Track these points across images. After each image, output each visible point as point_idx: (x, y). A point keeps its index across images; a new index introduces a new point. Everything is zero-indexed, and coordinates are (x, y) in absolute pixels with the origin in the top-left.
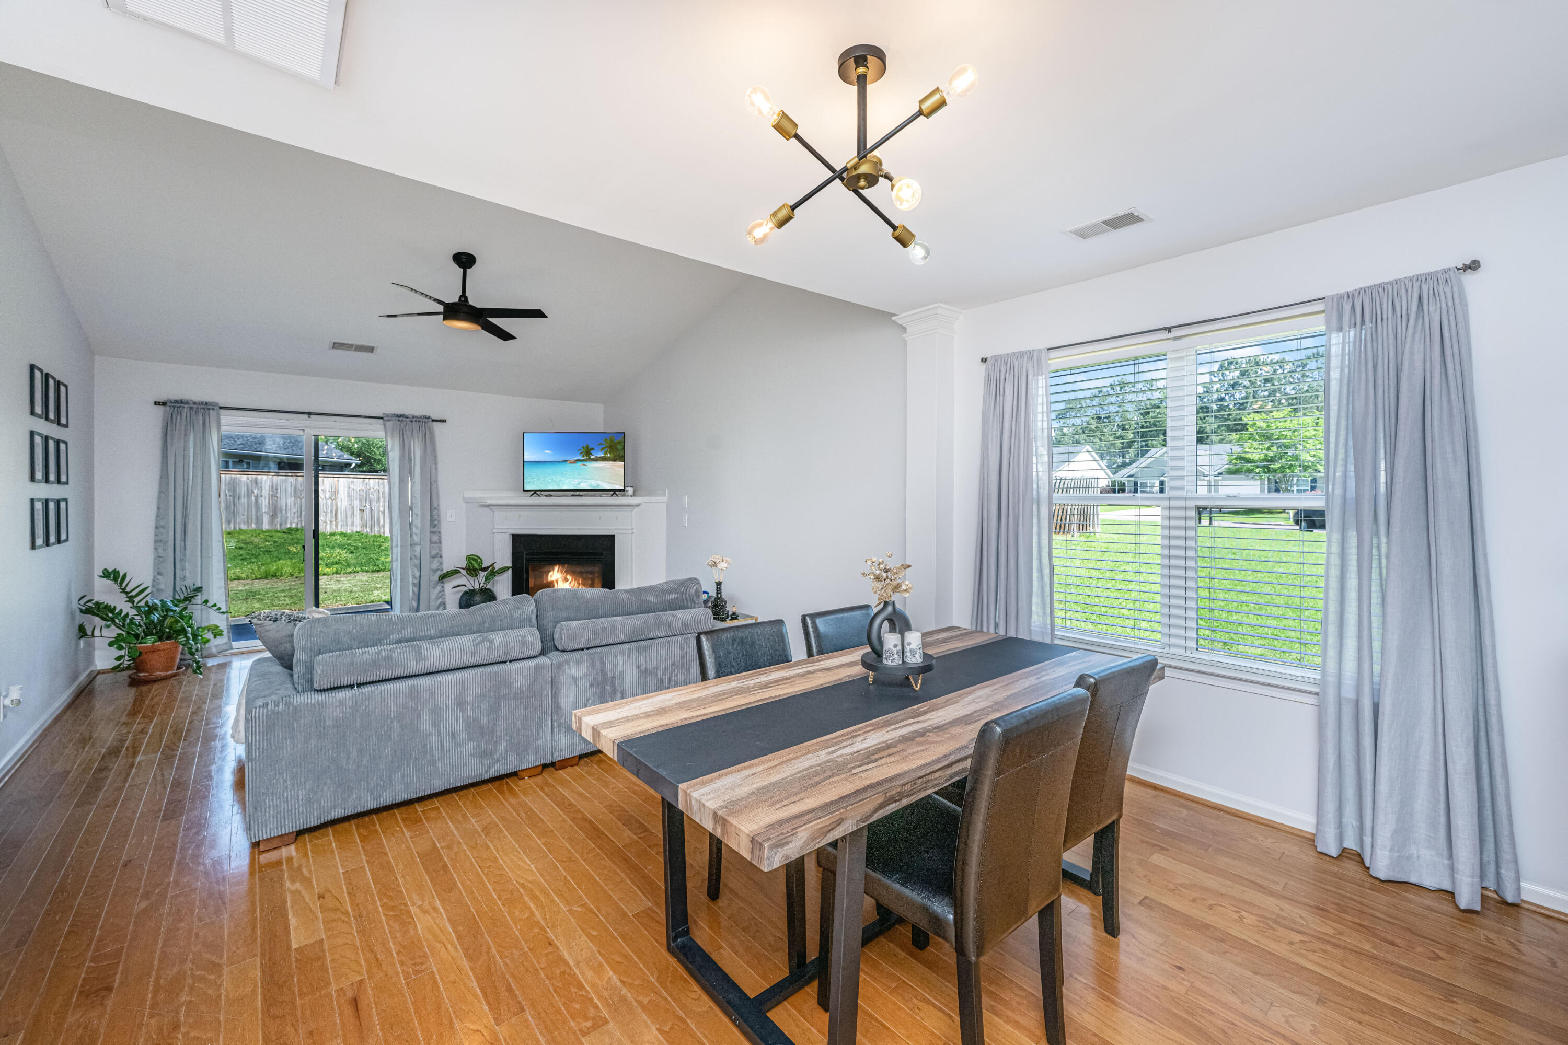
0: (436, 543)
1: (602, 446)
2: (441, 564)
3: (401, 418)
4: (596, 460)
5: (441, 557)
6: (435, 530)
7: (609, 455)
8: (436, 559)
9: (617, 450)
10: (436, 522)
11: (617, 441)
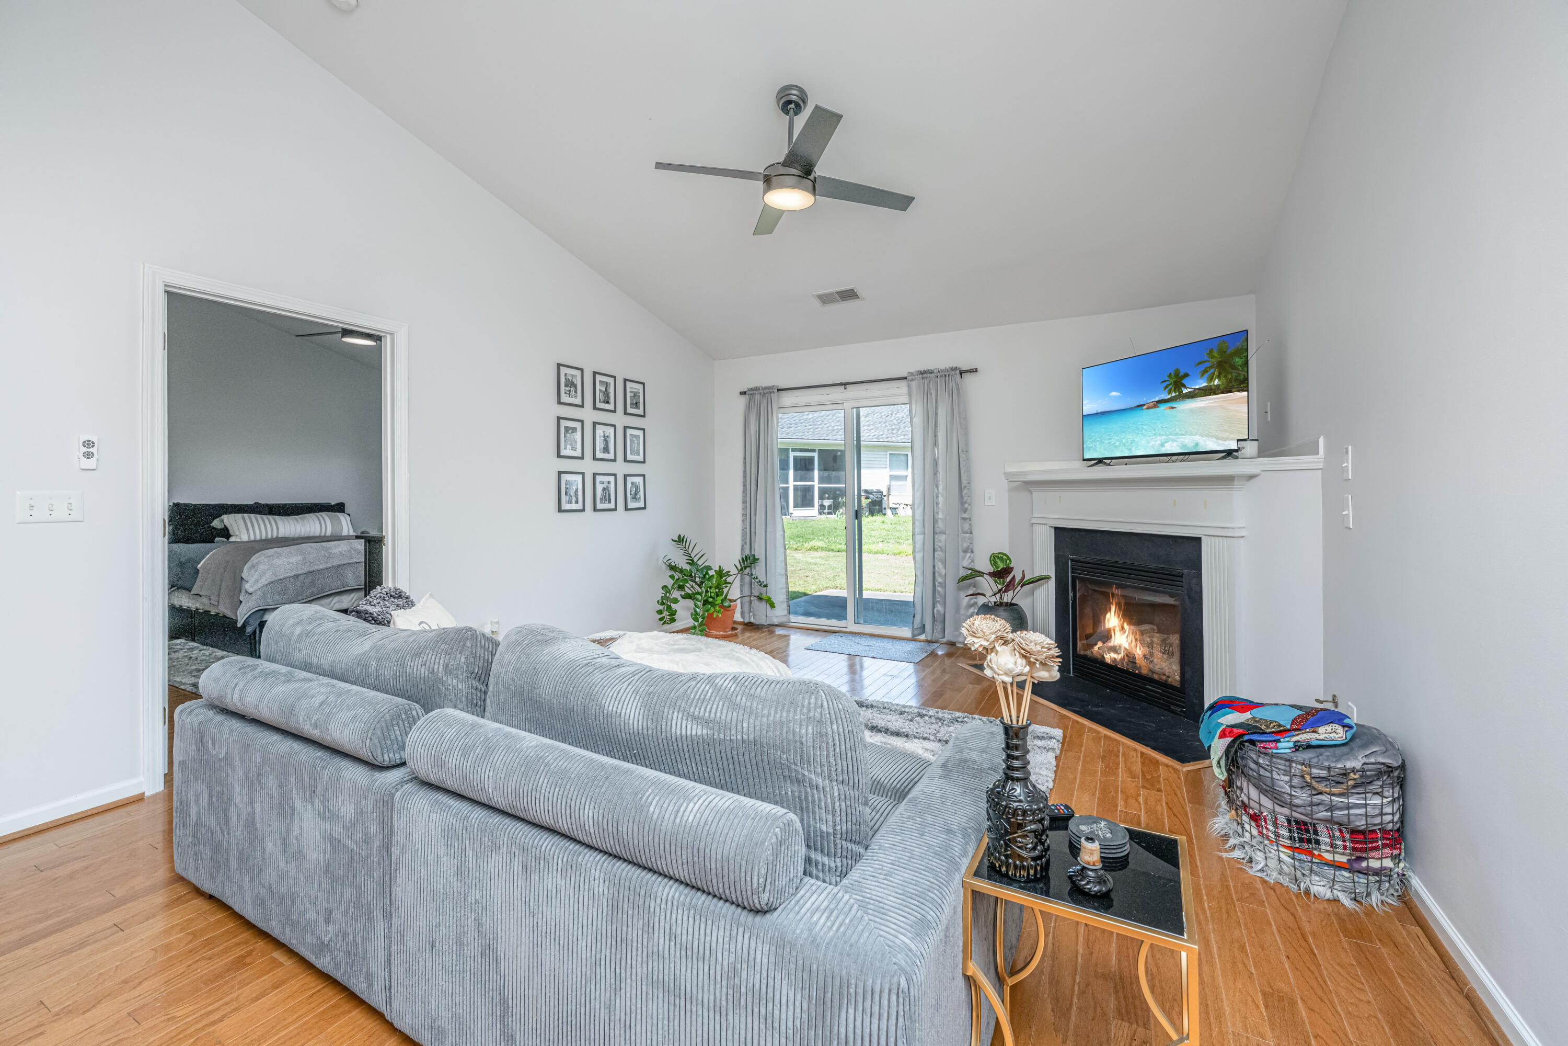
0: (967, 533)
1: (1202, 367)
2: (973, 561)
3: (925, 375)
4: (1192, 395)
5: (972, 552)
6: (965, 516)
7: (1216, 382)
8: (968, 555)
9: (1234, 367)
10: (966, 506)
11: (1232, 350)
